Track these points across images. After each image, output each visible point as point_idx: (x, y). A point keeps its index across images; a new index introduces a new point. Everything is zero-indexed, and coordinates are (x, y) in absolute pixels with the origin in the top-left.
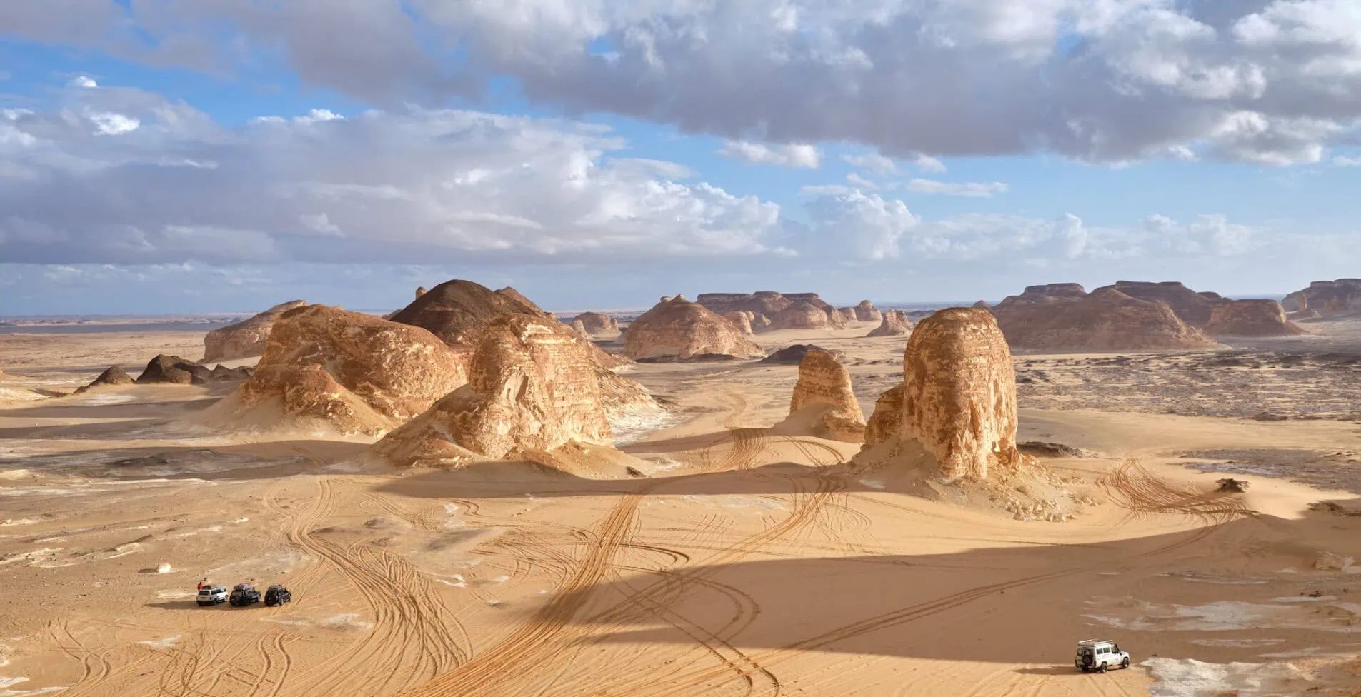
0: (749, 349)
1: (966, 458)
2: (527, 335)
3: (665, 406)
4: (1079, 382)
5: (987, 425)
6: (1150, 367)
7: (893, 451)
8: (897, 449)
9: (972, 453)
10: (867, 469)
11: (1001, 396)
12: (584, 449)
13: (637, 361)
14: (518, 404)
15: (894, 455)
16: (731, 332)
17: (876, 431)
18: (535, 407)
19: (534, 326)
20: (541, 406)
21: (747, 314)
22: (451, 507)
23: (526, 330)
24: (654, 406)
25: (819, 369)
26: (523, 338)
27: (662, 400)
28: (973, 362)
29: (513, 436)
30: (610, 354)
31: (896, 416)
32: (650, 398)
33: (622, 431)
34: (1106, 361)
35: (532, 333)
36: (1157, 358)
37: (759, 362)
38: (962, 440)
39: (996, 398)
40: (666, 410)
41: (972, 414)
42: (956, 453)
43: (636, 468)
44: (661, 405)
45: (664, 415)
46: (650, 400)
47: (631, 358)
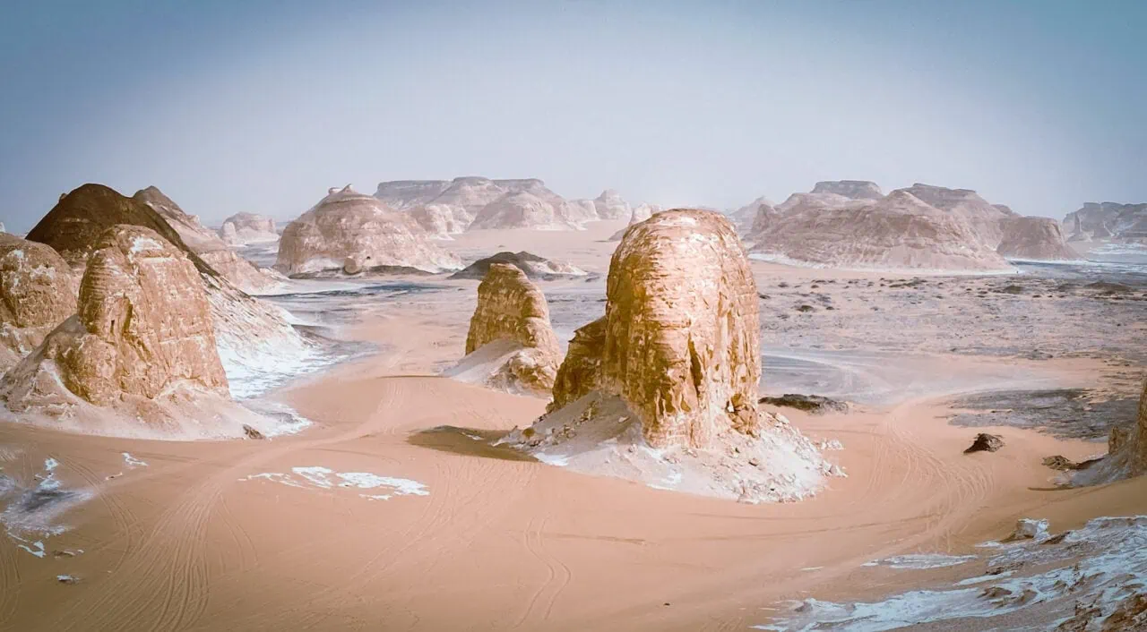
0: (438, 259)
1: (682, 423)
2: (134, 252)
3: (309, 340)
4: (866, 309)
5: (717, 375)
6: (944, 293)
7: (586, 414)
8: (590, 410)
9: (691, 415)
10: (548, 439)
11: (737, 335)
12: (194, 399)
13: (290, 277)
14: (122, 339)
15: (586, 419)
16: (414, 235)
17: (568, 385)
18: (139, 343)
19: (142, 240)
20: (148, 344)
21: (442, 209)
22: (51, 463)
23: (133, 245)
24: (296, 339)
25: (504, 291)
26: (130, 256)
27: (307, 332)
28: (696, 287)
29: (117, 380)
30: (257, 268)
31: (595, 363)
32: (292, 329)
33: (251, 375)
34: (902, 283)
35: (139, 249)
36: (952, 281)
37: (452, 277)
38: (676, 397)
39: (731, 338)
40: (311, 345)
41: (692, 361)
42: (669, 416)
43: (254, 426)
44: (304, 340)
45: (307, 353)
46: (291, 333)
47: (282, 273)
